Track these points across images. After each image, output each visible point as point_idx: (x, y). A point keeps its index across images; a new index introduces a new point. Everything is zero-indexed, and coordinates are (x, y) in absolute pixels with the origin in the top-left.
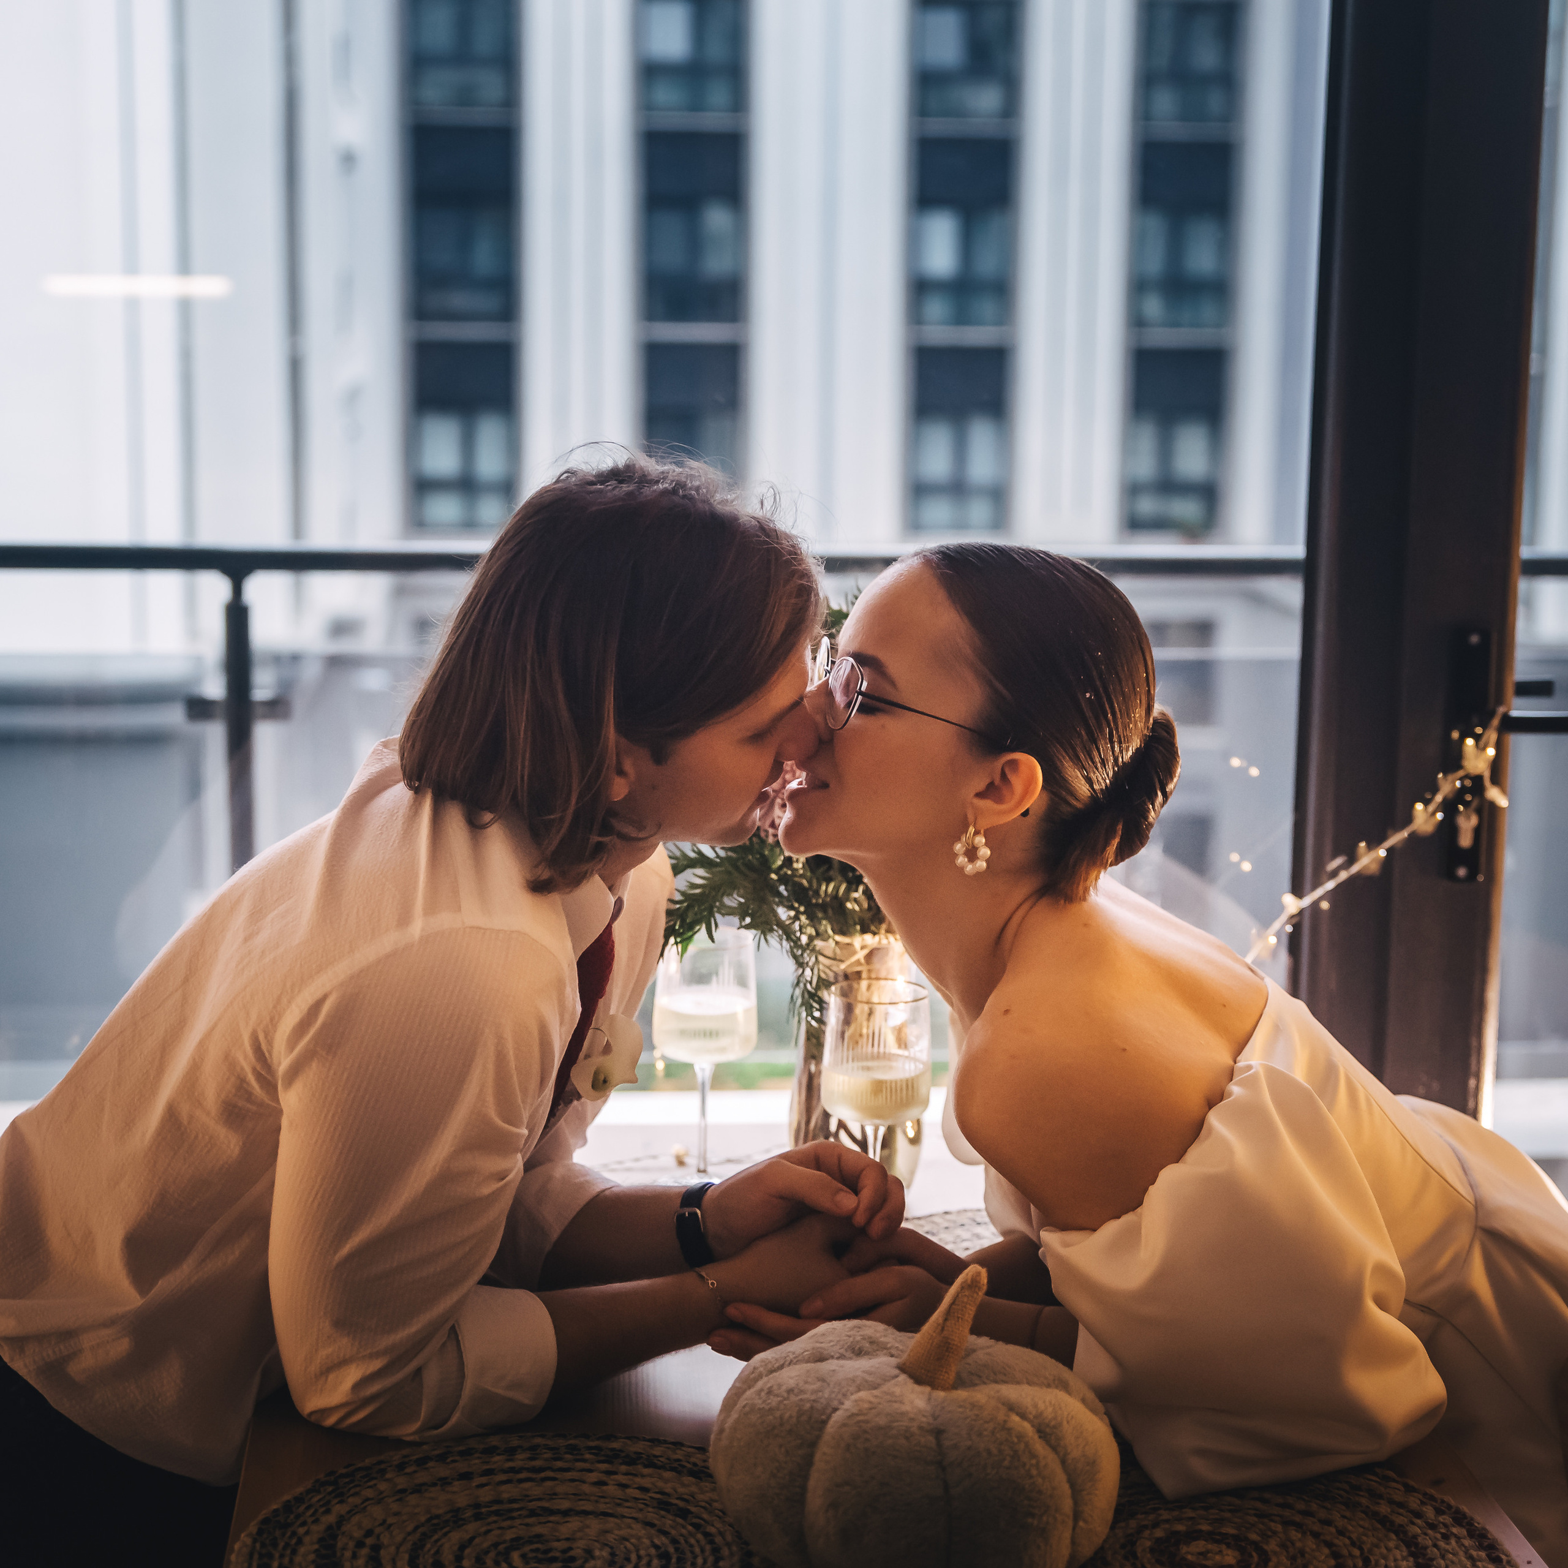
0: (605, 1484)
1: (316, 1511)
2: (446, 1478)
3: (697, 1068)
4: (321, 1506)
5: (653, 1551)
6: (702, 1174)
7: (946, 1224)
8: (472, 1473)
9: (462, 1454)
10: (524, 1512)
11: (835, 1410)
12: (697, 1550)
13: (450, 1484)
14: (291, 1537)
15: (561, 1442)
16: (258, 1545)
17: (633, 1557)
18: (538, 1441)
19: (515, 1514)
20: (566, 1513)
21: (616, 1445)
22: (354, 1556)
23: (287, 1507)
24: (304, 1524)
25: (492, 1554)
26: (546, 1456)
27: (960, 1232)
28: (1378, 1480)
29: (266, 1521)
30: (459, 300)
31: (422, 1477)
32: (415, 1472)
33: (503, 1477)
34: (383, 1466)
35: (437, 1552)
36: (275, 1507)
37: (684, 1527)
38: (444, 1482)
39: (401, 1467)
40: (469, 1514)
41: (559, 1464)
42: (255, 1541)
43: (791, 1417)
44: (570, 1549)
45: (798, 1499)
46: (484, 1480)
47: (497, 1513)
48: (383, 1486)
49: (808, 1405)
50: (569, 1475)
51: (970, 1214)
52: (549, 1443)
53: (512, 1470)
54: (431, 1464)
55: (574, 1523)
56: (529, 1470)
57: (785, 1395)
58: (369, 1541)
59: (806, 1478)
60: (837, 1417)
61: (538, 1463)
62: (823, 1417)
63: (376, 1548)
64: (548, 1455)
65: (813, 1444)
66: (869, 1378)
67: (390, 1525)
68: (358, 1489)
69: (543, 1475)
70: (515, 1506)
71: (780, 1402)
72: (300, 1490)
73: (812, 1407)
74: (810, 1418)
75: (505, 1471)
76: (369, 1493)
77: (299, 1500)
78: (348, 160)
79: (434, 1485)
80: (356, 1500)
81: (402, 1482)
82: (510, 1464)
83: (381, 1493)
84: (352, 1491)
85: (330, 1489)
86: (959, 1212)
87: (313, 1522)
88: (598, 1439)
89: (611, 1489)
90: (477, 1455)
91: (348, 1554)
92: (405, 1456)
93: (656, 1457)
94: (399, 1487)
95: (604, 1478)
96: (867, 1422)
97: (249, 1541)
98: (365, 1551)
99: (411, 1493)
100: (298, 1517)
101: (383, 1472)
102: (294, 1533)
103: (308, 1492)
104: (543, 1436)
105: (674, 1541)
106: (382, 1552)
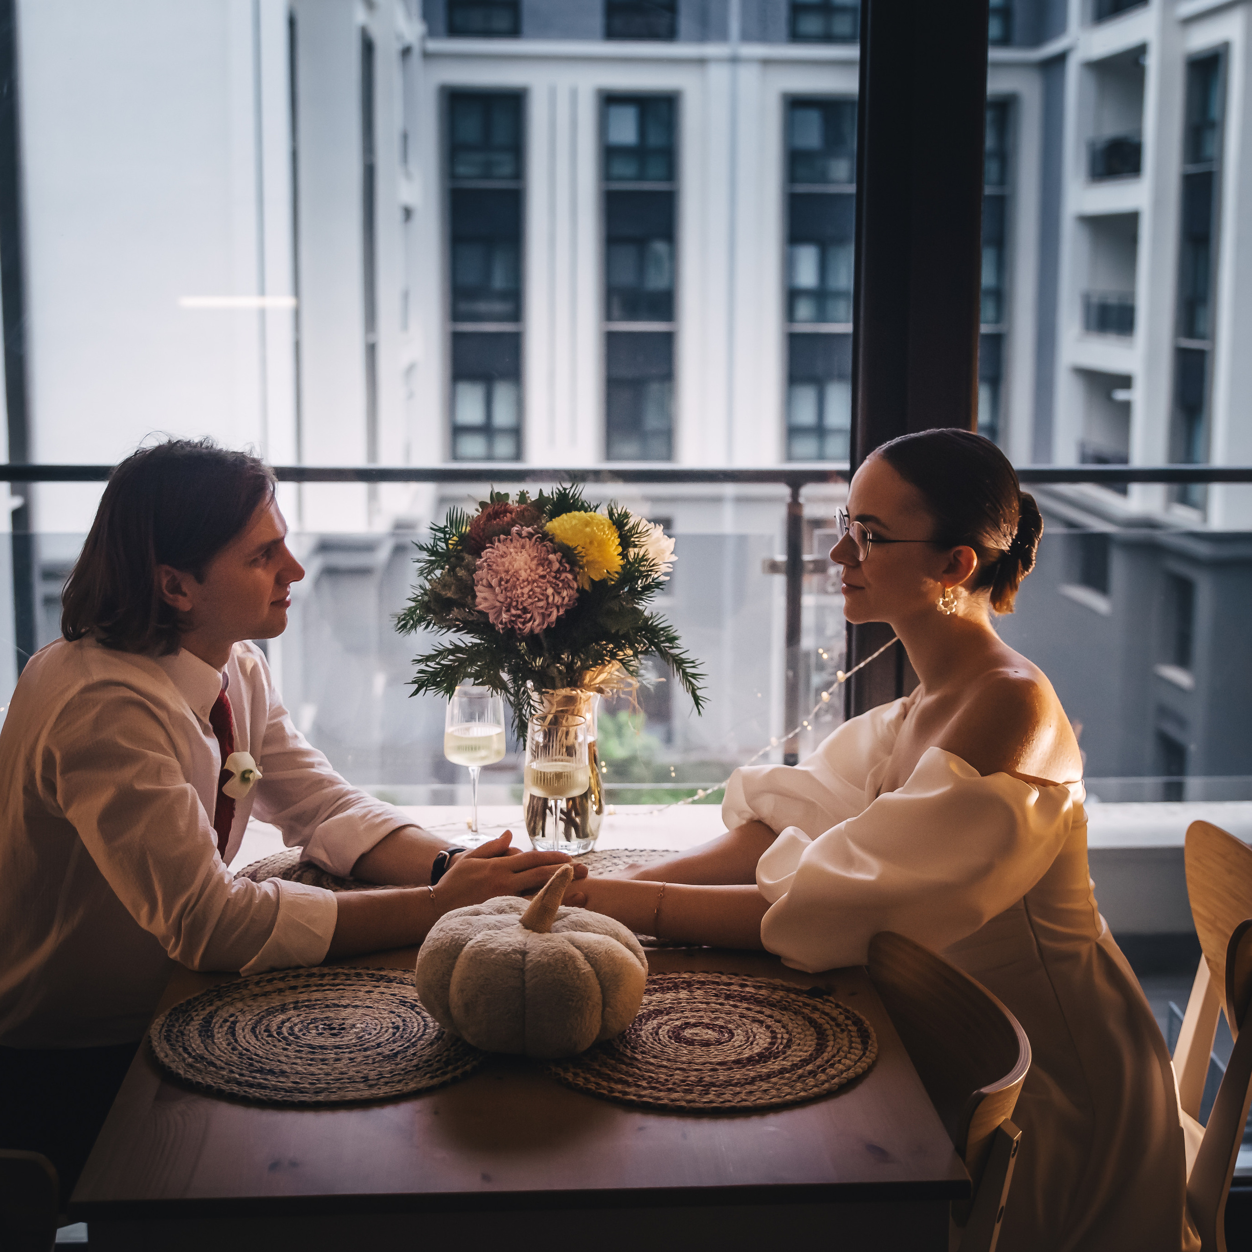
0: (372, 992)
1: (205, 1004)
2: (282, 989)
3: (470, 769)
4: (208, 1002)
5: (391, 1025)
6: (475, 833)
7: (596, 859)
8: (298, 987)
9: (294, 977)
10: (323, 1006)
11: (471, 939)
12: (416, 1024)
13: (283, 992)
14: (187, 1017)
15: (353, 971)
16: (168, 1020)
17: (379, 1027)
18: (340, 970)
19: (317, 1007)
20: (346, 1007)
21: (382, 973)
22: (221, 1027)
23: (189, 1002)
24: (196, 1011)
25: (300, 1026)
26: (342, 978)
27: (604, 862)
28: (822, 1001)
29: (175, 1009)
30: (482, 307)
31: (269, 988)
32: (265, 986)
33: (315, 988)
34: (248, 983)
35: (268, 1025)
36: (182, 1002)
37: (411, 1013)
38: (280, 991)
39: (257, 983)
40: (292, 1006)
41: (349, 982)
42: (167, 1018)
43: (447, 942)
44: (344, 1024)
45: (446, 987)
46: (303, 990)
47: (306, 1006)
48: (245, 992)
49: (457, 936)
50: (353, 988)
51: (609, 852)
52: (346, 971)
53: (322, 985)
54: (275, 982)
55: (350, 1010)
56: (330, 985)
57: (448, 931)
58: (232, 1019)
59: (450, 975)
60: (470, 943)
61: (337, 981)
62: (464, 943)
63: (234, 1023)
64: (344, 977)
65: (456, 958)
66: (497, 924)
67: (245, 1012)
68: (230, 994)
69: (338, 987)
70: (319, 1002)
71: (444, 935)
72: (197, 995)
73: (459, 938)
74: (456, 944)
75: (316, 986)
76: (237, 996)
77: (196, 999)
78: (408, 213)
79: (275, 992)
80: (229, 999)
81: (257, 990)
82: (320, 982)
83: (244, 996)
84: (227, 995)
85: (215, 993)
86: (602, 852)
87: (202, 1010)
88: (374, 970)
89: (375, 996)
90: (303, 977)
91: (217, 1025)
92: (261, 978)
93: (404, 978)
94: (255, 993)
95: (373, 989)
96: (485, 945)
97: (164, 1018)
98: (228, 1024)
99: (260, 996)
100: (194, 1007)
101: (247, 985)
102: (190, 1015)
103: (202, 995)
104: (343, 968)
105: (404, 1021)
106: (238, 1024)
